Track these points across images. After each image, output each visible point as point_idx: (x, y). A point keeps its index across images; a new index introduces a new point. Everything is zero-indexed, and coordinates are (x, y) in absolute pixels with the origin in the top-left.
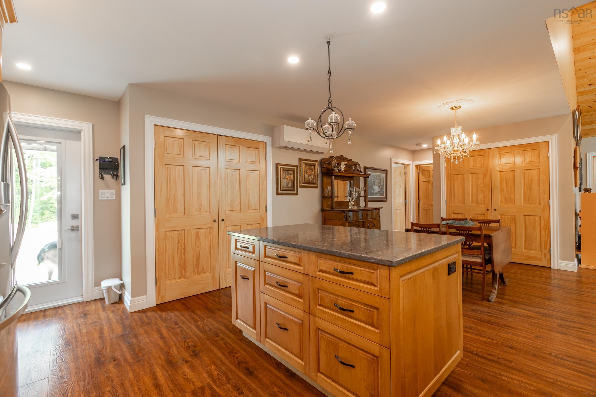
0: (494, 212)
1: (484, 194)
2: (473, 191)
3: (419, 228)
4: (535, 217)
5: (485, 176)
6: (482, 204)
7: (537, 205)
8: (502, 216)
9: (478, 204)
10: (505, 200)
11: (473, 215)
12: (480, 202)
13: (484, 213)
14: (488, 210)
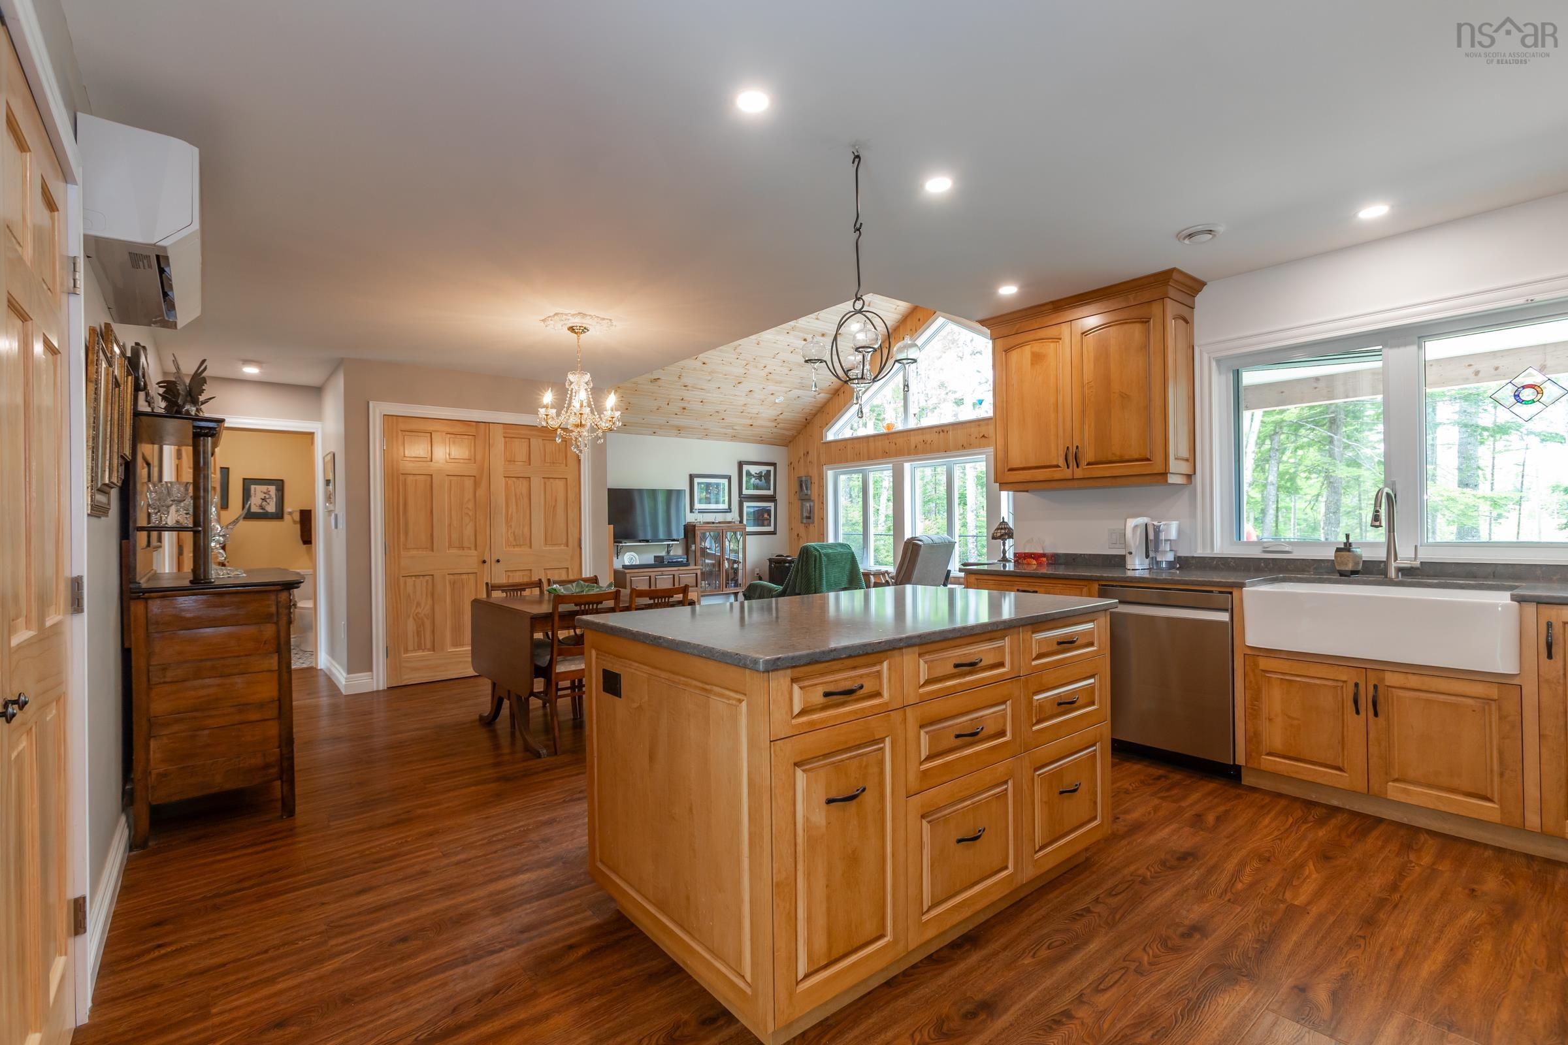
0: (495, 567)
1: (475, 526)
2: (451, 518)
3: (576, 605)
4: (561, 571)
5: (476, 484)
6: (469, 548)
7: (563, 547)
8: (510, 574)
9: (463, 548)
10: (515, 540)
11: (452, 577)
12: (466, 544)
13: (475, 571)
14: (484, 562)
